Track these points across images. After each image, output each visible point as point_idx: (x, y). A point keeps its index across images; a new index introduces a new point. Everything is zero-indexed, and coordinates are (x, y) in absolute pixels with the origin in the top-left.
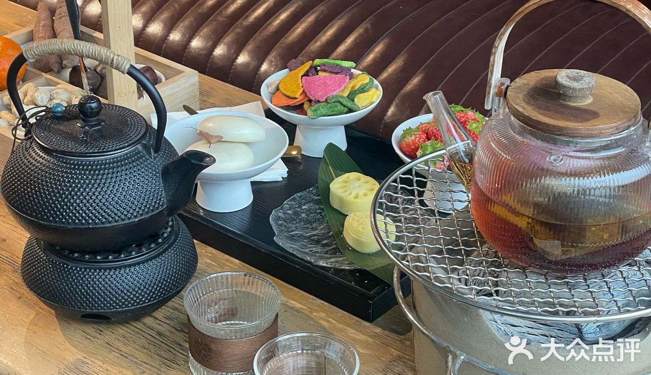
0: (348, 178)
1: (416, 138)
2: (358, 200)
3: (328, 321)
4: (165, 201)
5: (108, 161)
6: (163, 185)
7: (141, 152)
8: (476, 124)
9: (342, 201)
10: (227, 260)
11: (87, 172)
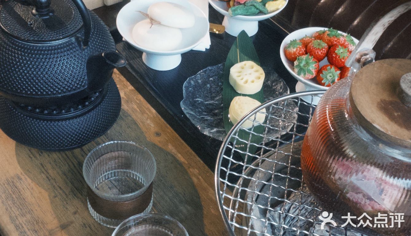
0: (245, 65)
1: (297, 50)
2: (246, 85)
3: (198, 178)
4: (87, 83)
5: (44, 48)
6: (86, 71)
7: (73, 44)
8: (343, 49)
9: (235, 82)
10: (148, 109)
11: (26, 55)
